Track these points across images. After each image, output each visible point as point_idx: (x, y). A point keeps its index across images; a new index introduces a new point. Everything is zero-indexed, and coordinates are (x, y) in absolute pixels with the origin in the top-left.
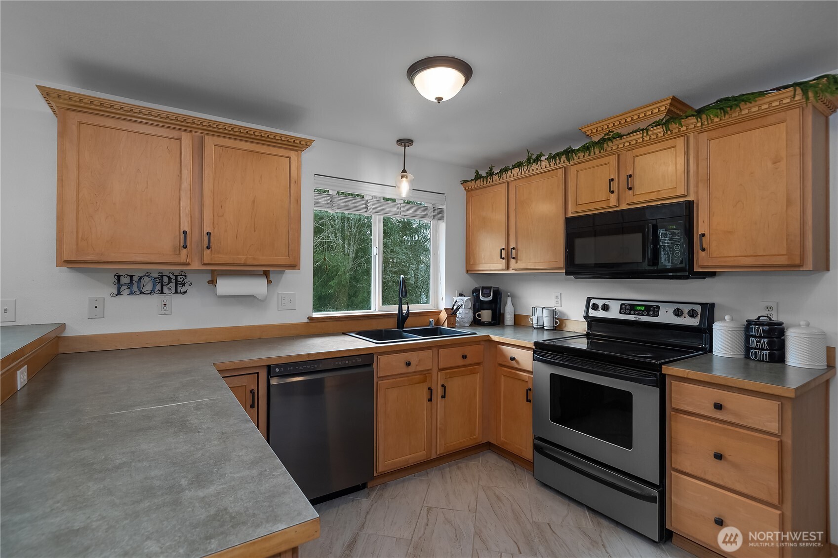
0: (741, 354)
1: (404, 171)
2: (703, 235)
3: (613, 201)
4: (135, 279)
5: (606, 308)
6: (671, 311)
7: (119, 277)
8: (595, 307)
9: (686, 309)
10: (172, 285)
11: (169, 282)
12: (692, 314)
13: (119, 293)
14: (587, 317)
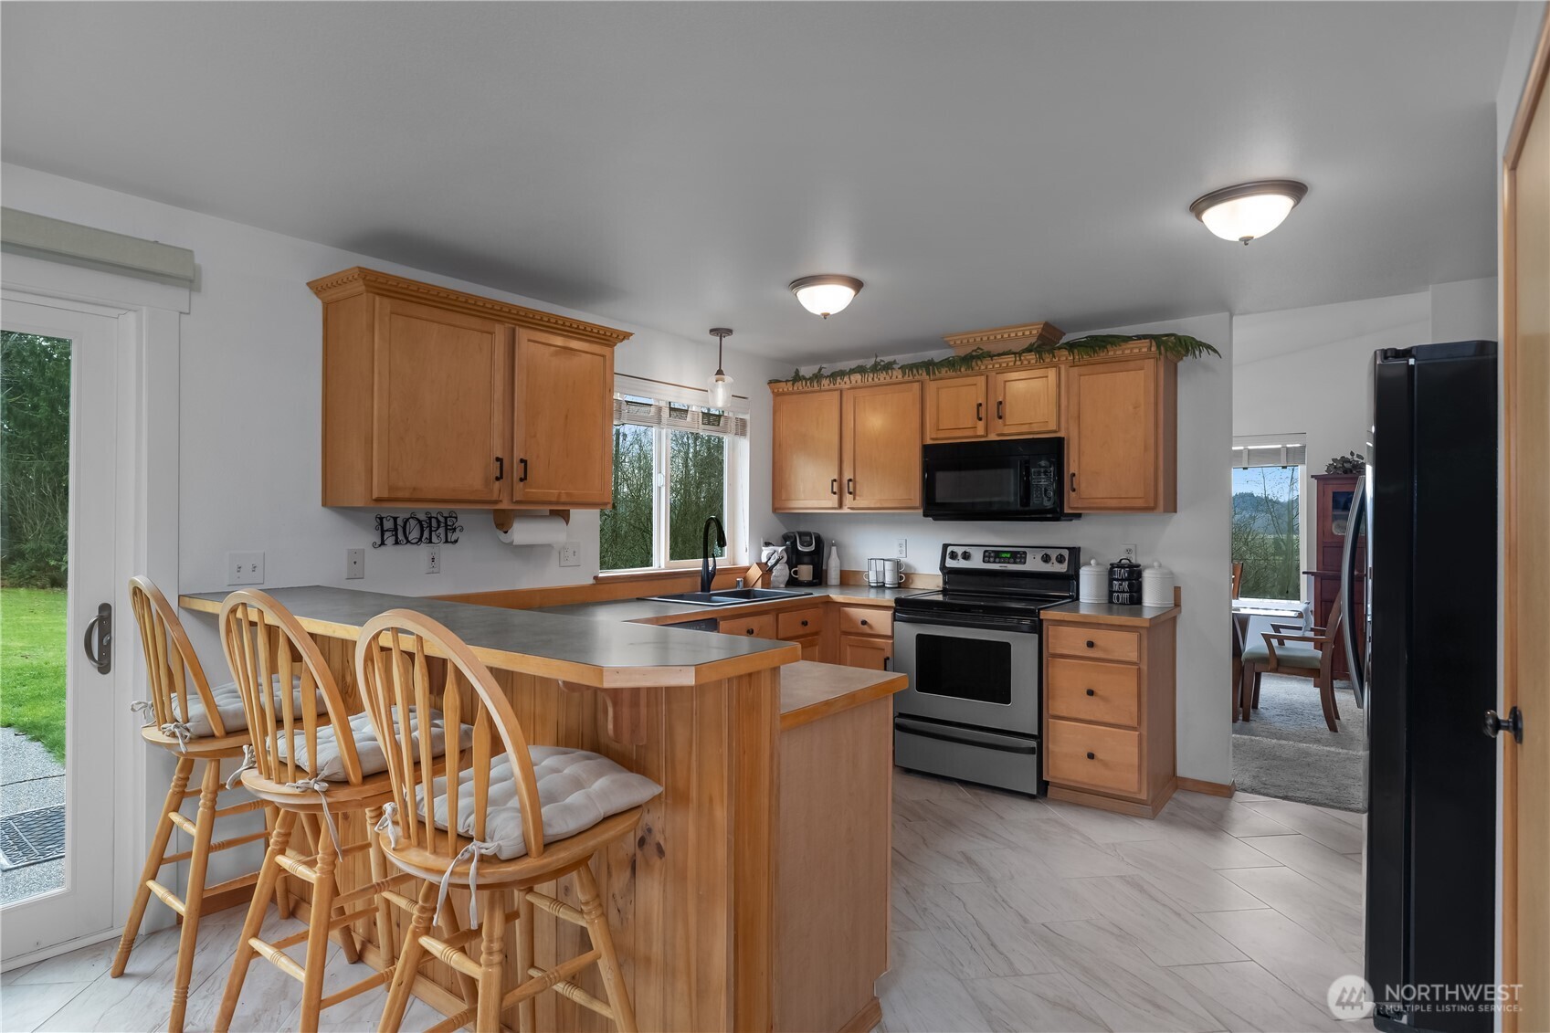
0: (1105, 600)
1: (720, 372)
2: (1074, 475)
3: (981, 431)
4: (400, 522)
5: (966, 556)
6: (1039, 557)
7: (381, 519)
8: (954, 556)
9: (1054, 554)
10: (441, 531)
11: (438, 527)
12: (1060, 559)
13: (383, 543)
14: (943, 567)
